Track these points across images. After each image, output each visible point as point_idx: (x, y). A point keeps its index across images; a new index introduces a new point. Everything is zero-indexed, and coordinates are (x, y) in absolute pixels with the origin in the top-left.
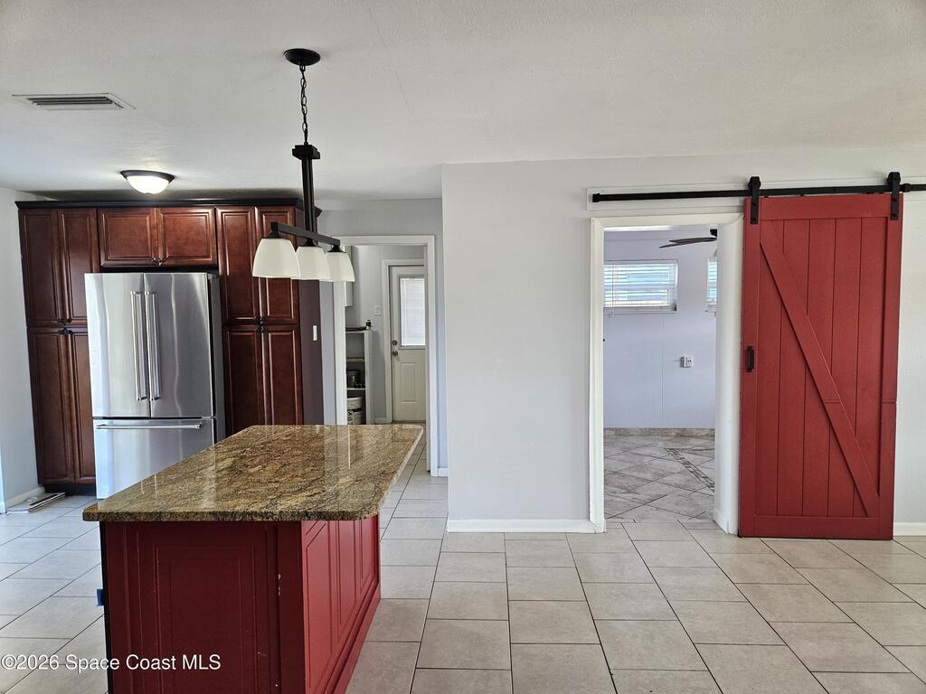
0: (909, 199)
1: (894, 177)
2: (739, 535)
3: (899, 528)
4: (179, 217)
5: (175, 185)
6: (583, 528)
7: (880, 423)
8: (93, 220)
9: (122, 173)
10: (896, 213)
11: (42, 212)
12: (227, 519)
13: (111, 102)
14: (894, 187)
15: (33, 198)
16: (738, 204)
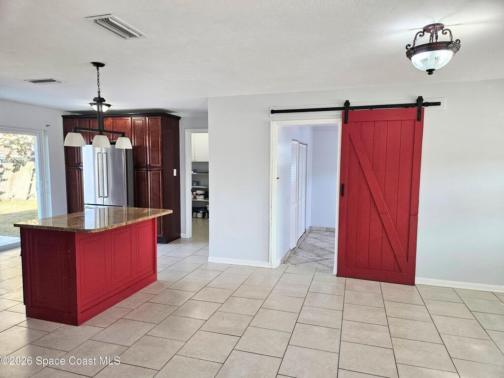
0: (427, 110)
1: (420, 99)
2: (337, 276)
3: (418, 280)
4: (118, 121)
5: (111, 108)
6: (266, 265)
7: (409, 226)
8: (88, 123)
9: (90, 104)
10: (420, 117)
11: (71, 119)
12: (51, 229)
13: (55, 81)
14: (420, 104)
15: (70, 114)
16: (340, 114)
